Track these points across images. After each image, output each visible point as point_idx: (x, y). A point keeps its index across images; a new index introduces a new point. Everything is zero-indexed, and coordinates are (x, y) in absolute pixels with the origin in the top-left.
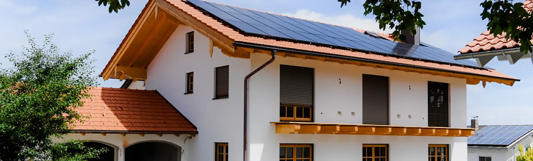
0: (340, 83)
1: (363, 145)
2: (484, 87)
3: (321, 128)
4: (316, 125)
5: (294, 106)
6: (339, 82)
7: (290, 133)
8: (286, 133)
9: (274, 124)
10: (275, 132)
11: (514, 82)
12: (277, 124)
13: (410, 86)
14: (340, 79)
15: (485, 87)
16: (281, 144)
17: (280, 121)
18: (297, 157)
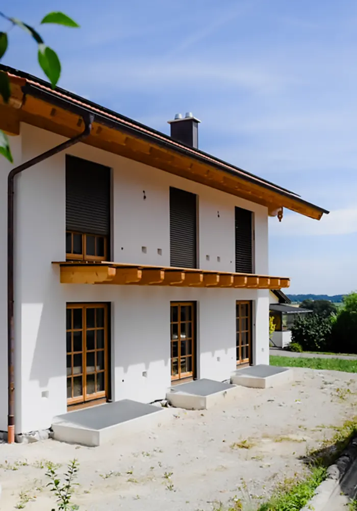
0: (145, 197)
1: (171, 304)
2: (280, 221)
3: (142, 273)
4: (136, 269)
5: (84, 233)
6: (143, 197)
7: (96, 283)
8: (86, 283)
9: (58, 266)
10: (59, 281)
11: (322, 214)
12: (62, 265)
13: (218, 212)
14: (144, 192)
15: (282, 220)
16: (68, 303)
17: (67, 260)
18: (88, 327)
